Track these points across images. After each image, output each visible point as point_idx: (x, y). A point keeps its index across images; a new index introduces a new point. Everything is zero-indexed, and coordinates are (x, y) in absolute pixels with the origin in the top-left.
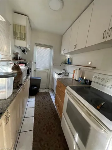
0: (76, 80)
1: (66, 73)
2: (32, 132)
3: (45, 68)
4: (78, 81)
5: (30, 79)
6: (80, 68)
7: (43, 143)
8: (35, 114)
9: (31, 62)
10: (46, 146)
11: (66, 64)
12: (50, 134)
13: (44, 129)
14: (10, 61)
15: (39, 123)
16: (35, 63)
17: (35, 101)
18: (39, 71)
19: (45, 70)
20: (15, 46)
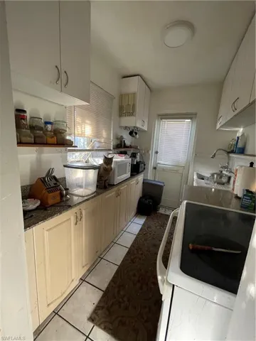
0: (237, 197)
1: (221, 177)
2: (116, 268)
3: (177, 164)
4: (239, 198)
5: (143, 183)
6: (252, 164)
7: (122, 293)
8: (132, 245)
9: (148, 151)
10: (125, 299)
11: (232, 152)
12: (141, 288)
13: (134, 275)
14: (110, 150)
15: (133, 261)
16: (157, 152)
17: (144, 225)
18: (164, 170)
19: (176, 168)
20: (121, 127)
